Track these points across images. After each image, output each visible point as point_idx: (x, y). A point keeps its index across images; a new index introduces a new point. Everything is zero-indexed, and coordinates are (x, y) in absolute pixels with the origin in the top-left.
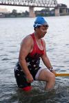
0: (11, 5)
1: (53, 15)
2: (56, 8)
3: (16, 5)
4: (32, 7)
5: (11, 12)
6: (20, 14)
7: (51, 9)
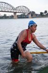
0: (3, 11)
1: (28, 18)
2: (29, 13)
3: (6, 12)
4: (15, 13)
5: (3, 15)
6: (8, 17)
7: (26, 14)
